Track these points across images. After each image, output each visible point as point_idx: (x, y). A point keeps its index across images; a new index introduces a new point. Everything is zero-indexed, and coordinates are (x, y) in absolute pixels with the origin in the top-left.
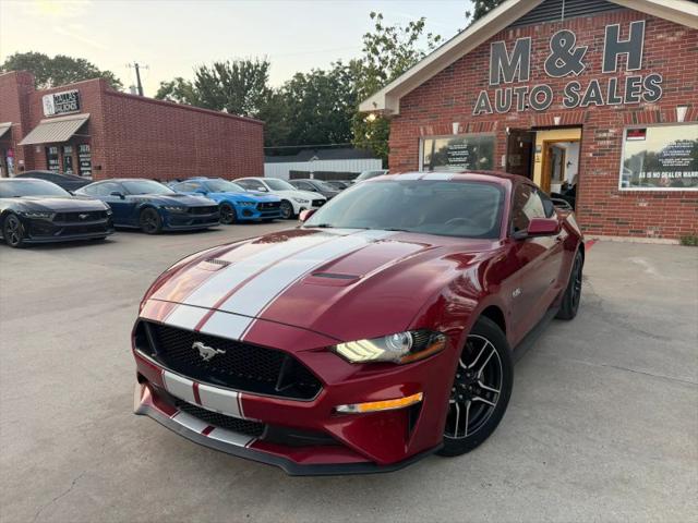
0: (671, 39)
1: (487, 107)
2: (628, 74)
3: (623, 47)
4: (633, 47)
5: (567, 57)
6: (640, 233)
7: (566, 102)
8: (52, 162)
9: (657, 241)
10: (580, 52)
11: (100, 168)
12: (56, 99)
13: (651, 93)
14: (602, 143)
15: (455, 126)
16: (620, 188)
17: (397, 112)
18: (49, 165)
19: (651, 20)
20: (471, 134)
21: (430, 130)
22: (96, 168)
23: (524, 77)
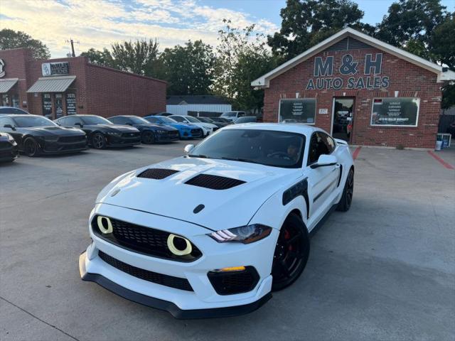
0: (393, 62)
1: (313, 87)
2: (375, 76)
3: (373, 64)
4: (377, 64)
5: (349, 66)
6: (379, 144)
7: (349, 86)
8: (46, 103)
9: (386, 147)
10: (355, 65)
11: (82, 107)
12: (52, 66)
14: (364, 105)
15: (297, 95)
16: (371, 125)
17: (268, 87)
18: (43, 104)
19: (384, 53)
20: (305, 99)
21: (285, 96)
22: (79, 107)
23: (330, 74)
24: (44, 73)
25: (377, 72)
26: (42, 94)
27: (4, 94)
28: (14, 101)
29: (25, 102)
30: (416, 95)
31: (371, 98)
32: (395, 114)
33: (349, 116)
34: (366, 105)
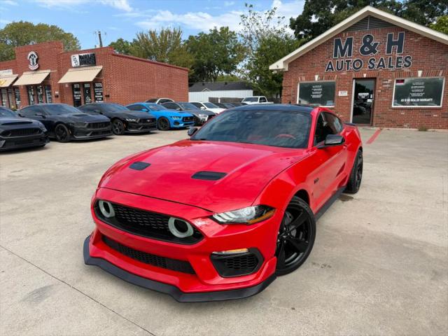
0: (416, 41)
1: (332, 68)
2: (397, 55)
3: (395, 43)
6: (401, 126)
7: (369, 67)
8: (76, 93)
9: (408, 129)
10: (376, 44)
11: (109, 96)
12: (80, 57)
13: (407, 64)
14: (385, 86)
15: (317, 77)
16: (393, 106)
17: (287, 70)
18: (73, 94)
19: (407, 31)
20: (324, 81)
21: (304, 78)
22: (106, 96)
23: (350, 54)
24: (73, 64)
25: (400, 51)
26: (72, 84)
27: (39, 85)
28: (47, 91)
29: (57, 93)
30: (440, 74)
31: (393, 79)
32: (418, 95)
33: (370, 98)
34: (388, 86)
